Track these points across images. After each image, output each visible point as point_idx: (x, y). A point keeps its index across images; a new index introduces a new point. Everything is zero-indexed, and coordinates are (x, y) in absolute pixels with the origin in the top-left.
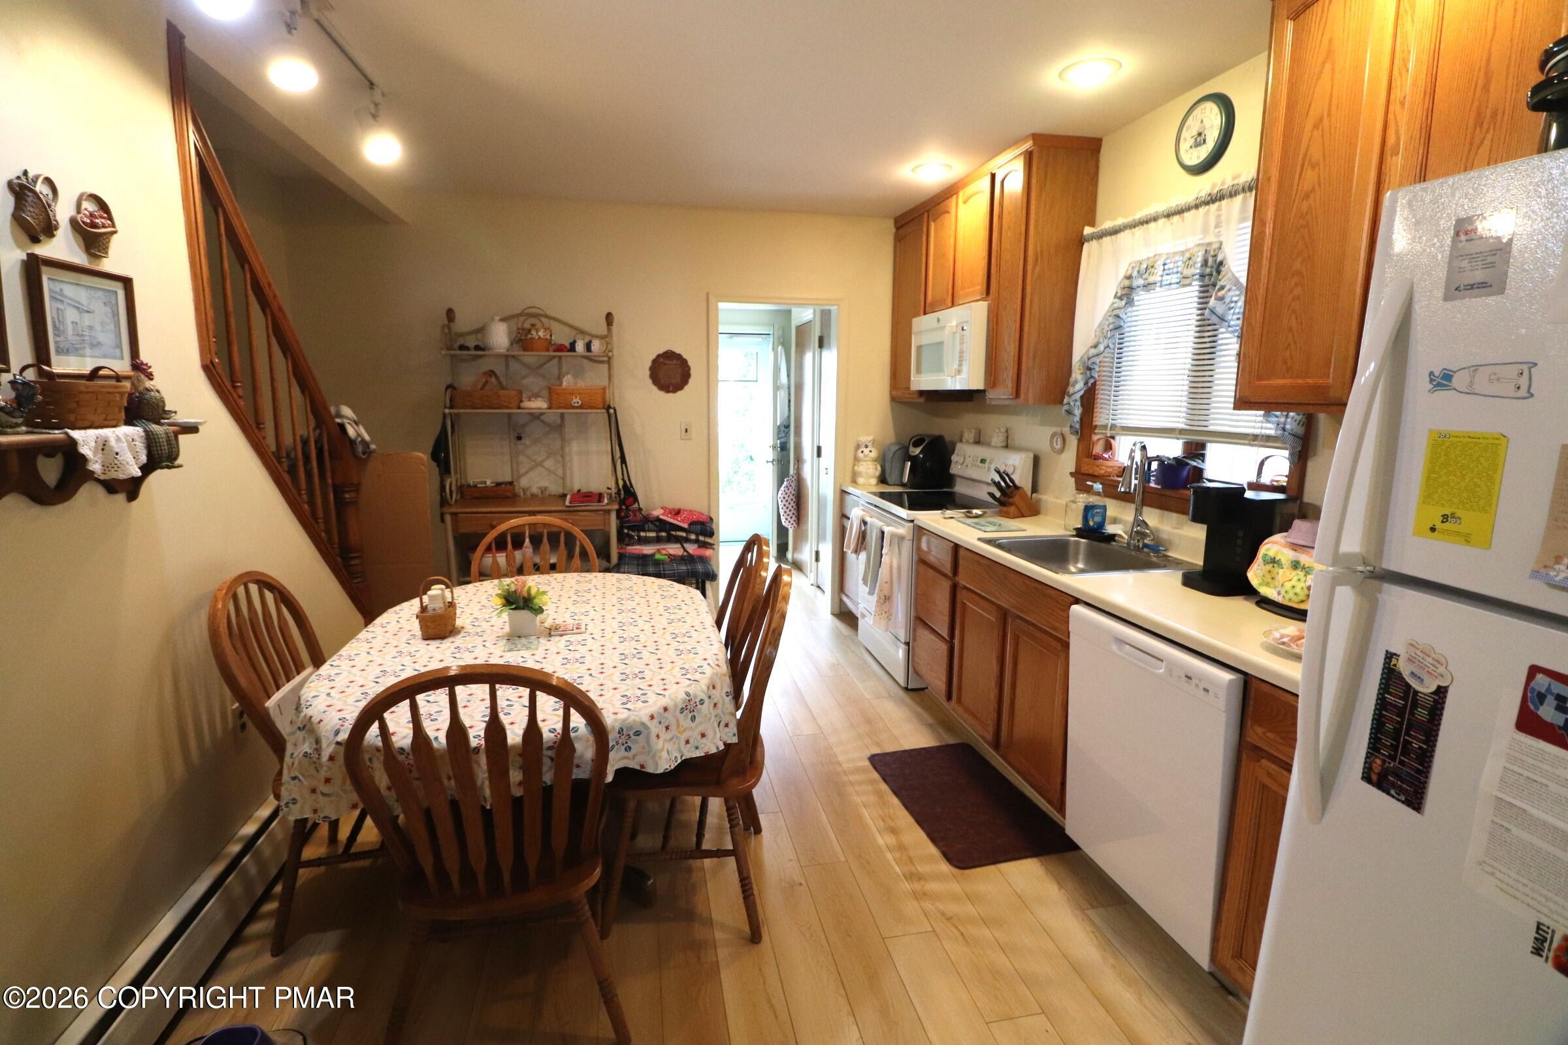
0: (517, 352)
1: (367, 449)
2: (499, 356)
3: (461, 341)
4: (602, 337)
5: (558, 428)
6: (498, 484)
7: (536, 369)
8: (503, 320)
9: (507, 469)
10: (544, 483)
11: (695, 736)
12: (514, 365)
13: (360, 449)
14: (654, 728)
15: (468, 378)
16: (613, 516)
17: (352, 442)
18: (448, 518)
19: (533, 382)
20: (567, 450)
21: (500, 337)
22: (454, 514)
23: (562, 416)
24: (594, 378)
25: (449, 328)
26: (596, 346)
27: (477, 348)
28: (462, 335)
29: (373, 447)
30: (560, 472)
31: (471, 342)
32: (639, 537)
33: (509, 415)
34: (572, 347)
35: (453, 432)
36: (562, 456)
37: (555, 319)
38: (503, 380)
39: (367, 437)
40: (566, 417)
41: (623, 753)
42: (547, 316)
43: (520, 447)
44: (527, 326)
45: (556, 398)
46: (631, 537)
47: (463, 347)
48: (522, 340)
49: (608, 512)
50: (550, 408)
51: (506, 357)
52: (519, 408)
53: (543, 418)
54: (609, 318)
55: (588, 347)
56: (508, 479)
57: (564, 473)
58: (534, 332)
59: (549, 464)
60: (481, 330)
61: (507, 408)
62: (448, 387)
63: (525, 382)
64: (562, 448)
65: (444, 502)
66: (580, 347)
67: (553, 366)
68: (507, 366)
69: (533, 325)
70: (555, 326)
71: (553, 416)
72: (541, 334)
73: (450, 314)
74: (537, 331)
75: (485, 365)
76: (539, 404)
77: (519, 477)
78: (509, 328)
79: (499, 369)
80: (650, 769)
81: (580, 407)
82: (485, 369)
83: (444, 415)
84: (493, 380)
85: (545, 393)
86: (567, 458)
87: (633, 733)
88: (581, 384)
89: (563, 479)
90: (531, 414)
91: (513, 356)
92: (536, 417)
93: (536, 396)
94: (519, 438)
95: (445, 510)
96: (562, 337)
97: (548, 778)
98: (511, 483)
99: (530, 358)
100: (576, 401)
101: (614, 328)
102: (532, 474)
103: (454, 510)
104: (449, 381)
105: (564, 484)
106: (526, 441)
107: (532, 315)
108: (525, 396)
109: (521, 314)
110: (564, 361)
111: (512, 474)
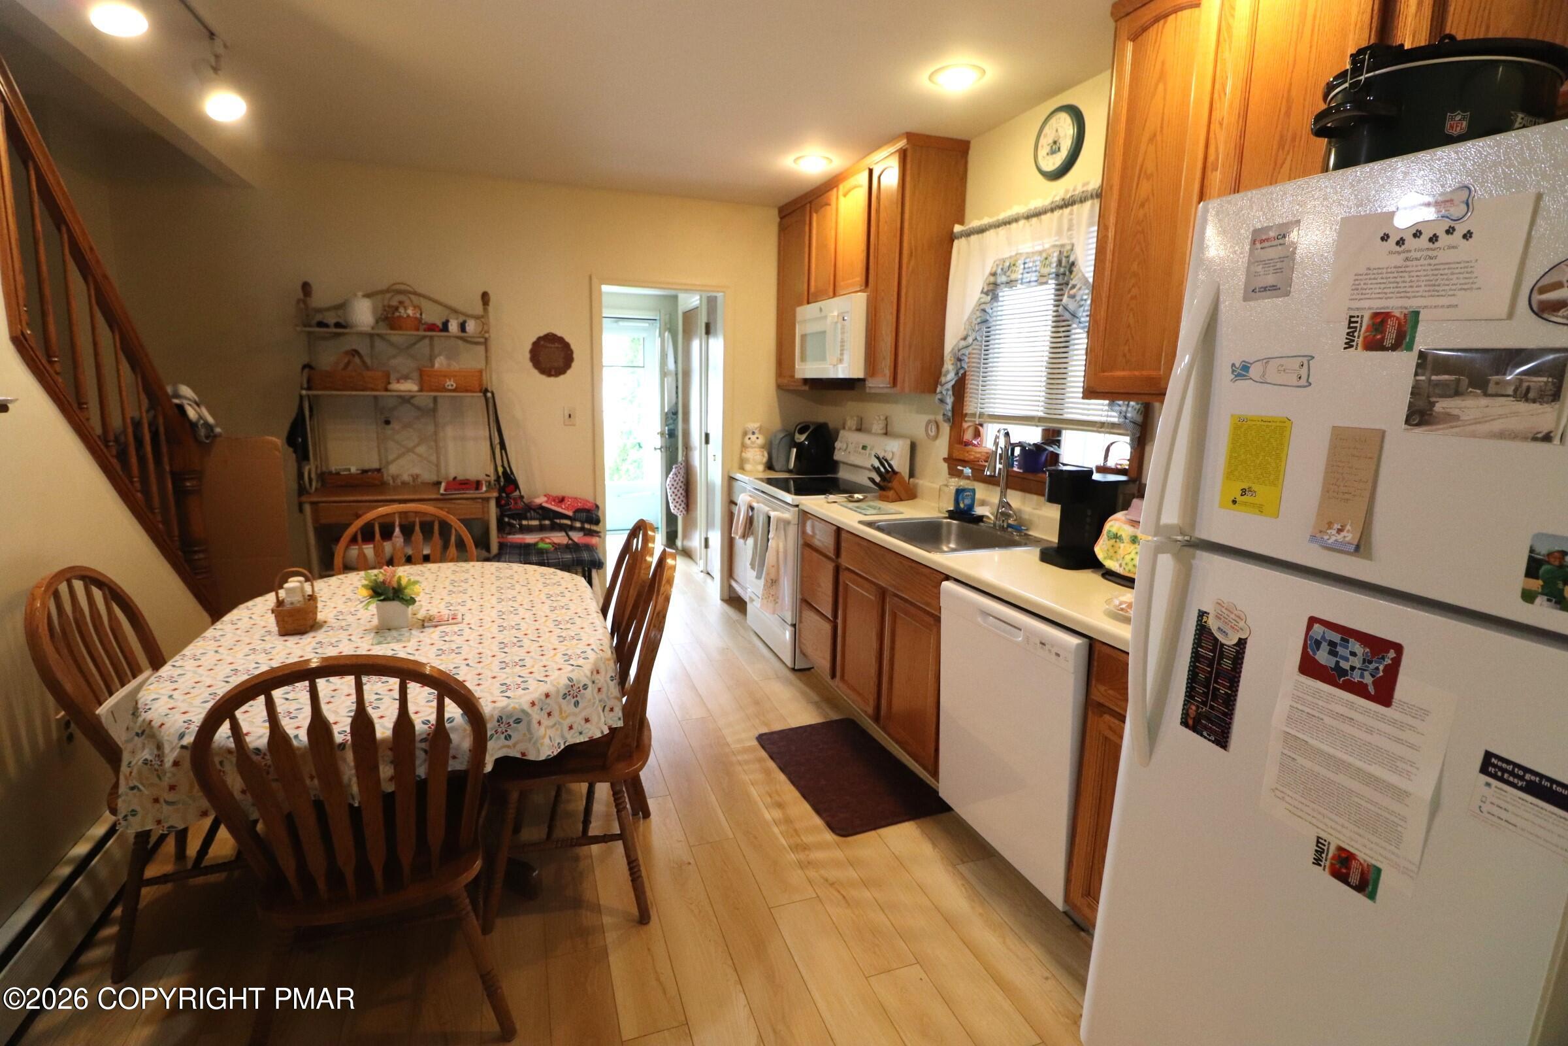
0: (383, 330)
1: (211, 433)
2: (362, 334)
3: (319, 317)
4: (477, 318)
5: (431, 412)
6: (365, 472)
7: (405, 349)
8: (367, 296)
9: (375, 457)
10: (417, 471)
11: (578, 721)
12: (379, 343)
13: (202, 431)
14: (535, 715)
15: (329, 357)
16: (493, 504)
17: (193, 425)
18: (307, 508)
19: (402, 363)
20: (441, 434)
21: (363, 314)
22: (312, 503)
23: (435, 399)
24: (469, 360)
25: (305, 302)
26: (471, 326)
27: (338, 325)
28: (319, 311)
29: (218, 430)
30: (433, 458)
31: (331, 319)
32: (521, 525)
33: (375, 397)
34: (445, 327)
35: (311, 416)
36: (436, 441)
37: (424, 297)
38: (368, 361)
39: (210, 420)
40: (439, 400)
41: (502, 741)
42: (415, 293)
43: (389, 432)
44: (394, 303)
45: (427, 380)
46: (512, 526)
47: (321, 324)
48: (389, 318)
49: (487, 500)
50: (421, 390)
51: (371, 336)
52: (386, 390)
53: (413, 401)
54: (485, 297)
55: (463, 327)
56: (376, 465)
57: (438, 458)
58: (402, 310)
59: (421, 449)
60: (342, 306)
61: (373, 390)
62: (305, 367)
63: (393, 362)
64: (436, 433)
65: (302, 490)
66: (453, 327)
67: (423, 347)
68: (372, 346)
69: (401, 303)
70: (425, 304)
71: (425, 399)
72: (410, 312)
73: (306, 288)
74: (406, 309)
75: (348, 344)
76: (410, 386)
77: (388, 463)
78: (374, 305)
79: (363, 347)
80: (532, 756)
81: (454, 390)
82: (348, 348)
83: (301, 397)
84: (357, 357)
85: (415, 375)
86: (441, 444)
87: (512, 721)
88: (455, 366)
89: (438, 465)
90: (400, 397)
91: (378, 335)
92: (406, 400)
93: (406, 378)
94: (387, 422)
95: (304, 499)
96: (433, 316)
97: (421, 771)
98: (379, 470)
99: (397, 337)
100: (450, 383)
101: (491, 308)
102: (402, 461)
103: (315, 499)
104: (305, 359)
105: (438, 471)
106: (395, 425)
107: (400, 292)
108: (393, 377)
109: (388, 291)
110: (436, 342)
111: (380, 460)
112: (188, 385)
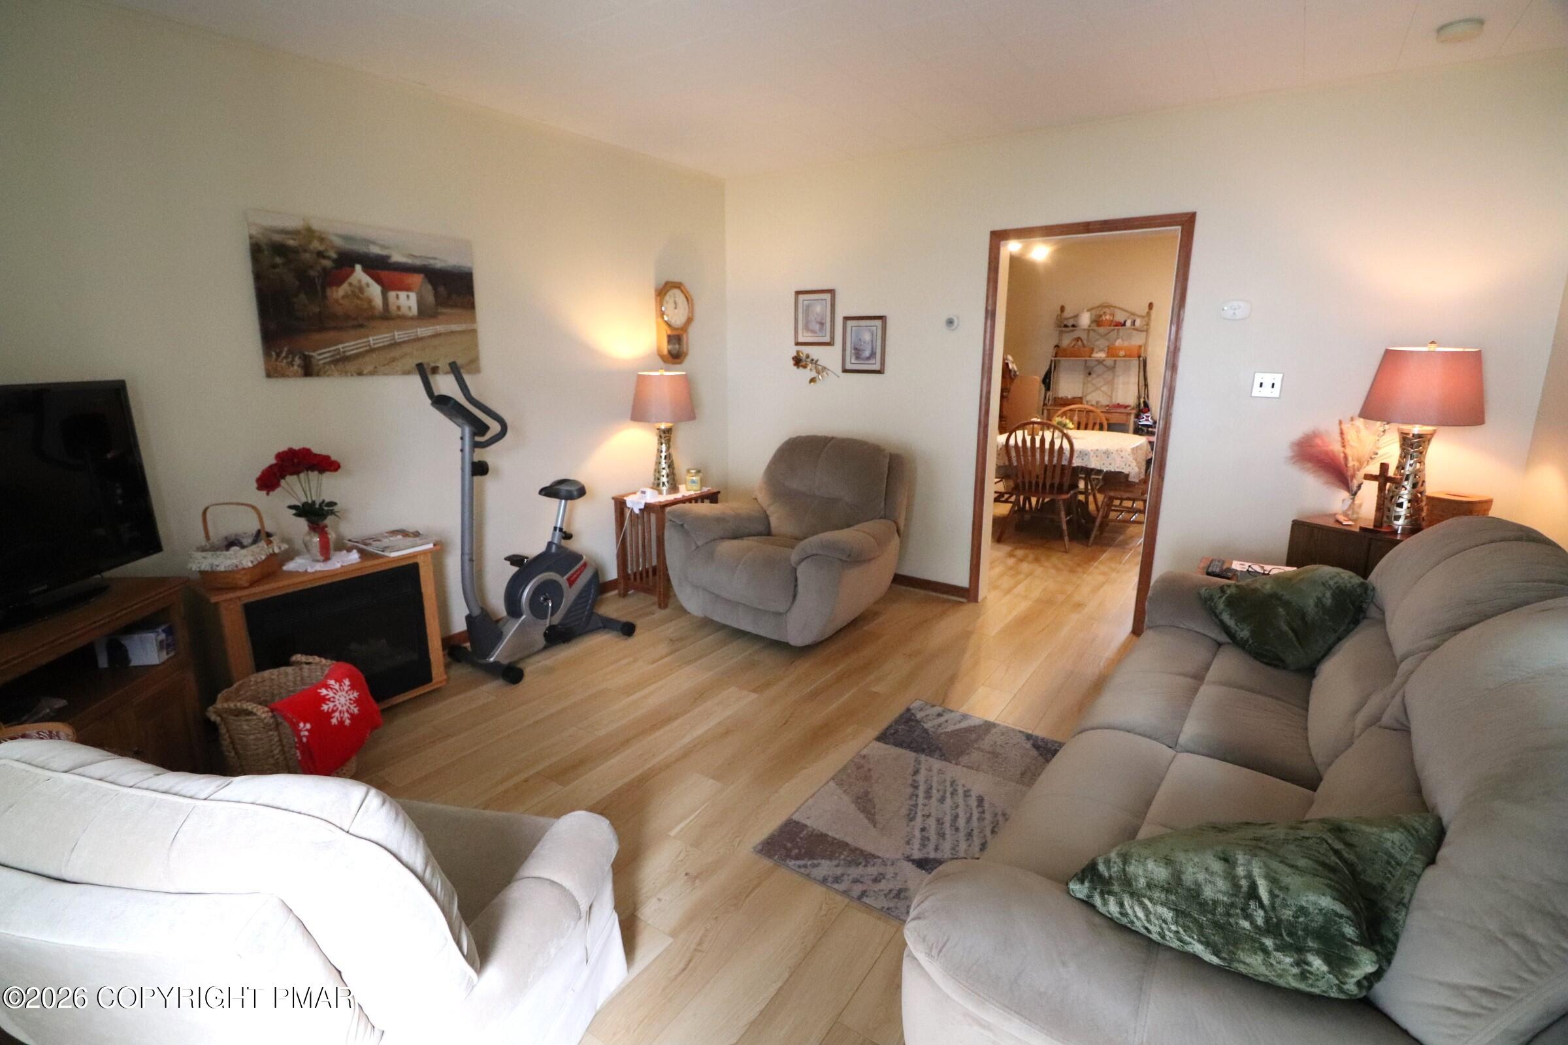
0: (1094, 326)
1: (1015, 376)
2: (1084, 330)
3: (1065, 322)
4: (1143, 317)
5: (1112, 369)
6: (1074, 398)
7: (1104, 336)
8: (1088, 310)
9: (1081, 391)
10: (1099, 399)
11: (1107, 463)
12: (1092, 334)
13: (1012, 373)
14: (1092, 454)
15: (1066, 341)
16: (1132, 417)
17: (1010, 371)
18: (1045, 412)
19: (1102, 343)
20: (1115, 380)
21: (1085, 320)
22: (1048, 410)
23: (1115, 361)
24: (1137, 340)
25: (1061, 316)
26: (1138, 323)
27: (1073, 326)
28: (1067, 319)
29: (1018, 373)
30: (1109, 394)
31: (1070, 323)
32: (1147, 431)
33: (1086, 361)
34: (1124, 324)
35: (1054, 370)
36: (1112, 385)
37: (1116, 307)
38: (1085, 342)
39: (1016, 369)
40: (1117, 362)
41: (1080, 460)
42: (1112, 306)
43: (1090, 379)
44: (1102, 312)
45: (1112, 352)
46: (1143, 430)
47: (1066, 326)
48: (1097, 322)
49: (1129, 414)
50: (1107, 357)
51: (1089, 331)
52: (1090, 357)
53: (1104, 363)
54: (1151, 306)
55: (1133, 323)
56: (1080, 395)
57: (1112, 394)
58: (1103, 317)
59: (1104, 388)
60: (1076, 316)
61: (1084, 357)
62: (1055, 347)
63: (1097, 343)
64: (1113, 379)
65: (1045, 405)
66: (1129, 323)
67: (1113, 334)
68: (1088, 336)
69: (1104, 313)
70: (1117, 312)
71: (1110, 362)
72: (1108, 317)
73: (1062, 309)
74: (1105, 316)
75: (1076, 334)
76: (1101, 355)
77: (1087, 395)
78: (1091, 314)
79: (1084, 336)
80: (1089, 466)
81: (1124, 356)
82: (1075, 336)
83: (1051, 361)
84: (1080, 342)
85: (1106, 349)
86: (1115, 386)
87: (1084, 454)
88: (1126, 344)
89: (1111, 397)
90: (1097, 360)
91: (1093, 330)
92: (1100, 362)
93: (1101, 350)
94: (1090, 374)
95: (1045, 407)
96: (1120, 317)
97: (1055, 462)
98: (1081, 398)
99: (1102, 330)
100: (1122, 353)
101: (1154, 312)
102: (1094, 394)
103: (1049, 408)
104: (1056, 342)
105: (1111, 400)
106: (1094, 376)
107: (1105, 307)
108: (1095, 350)
109: (1098, 307)
110: (1121, 331)
111: (1083, 393)
112: (1012, 356)
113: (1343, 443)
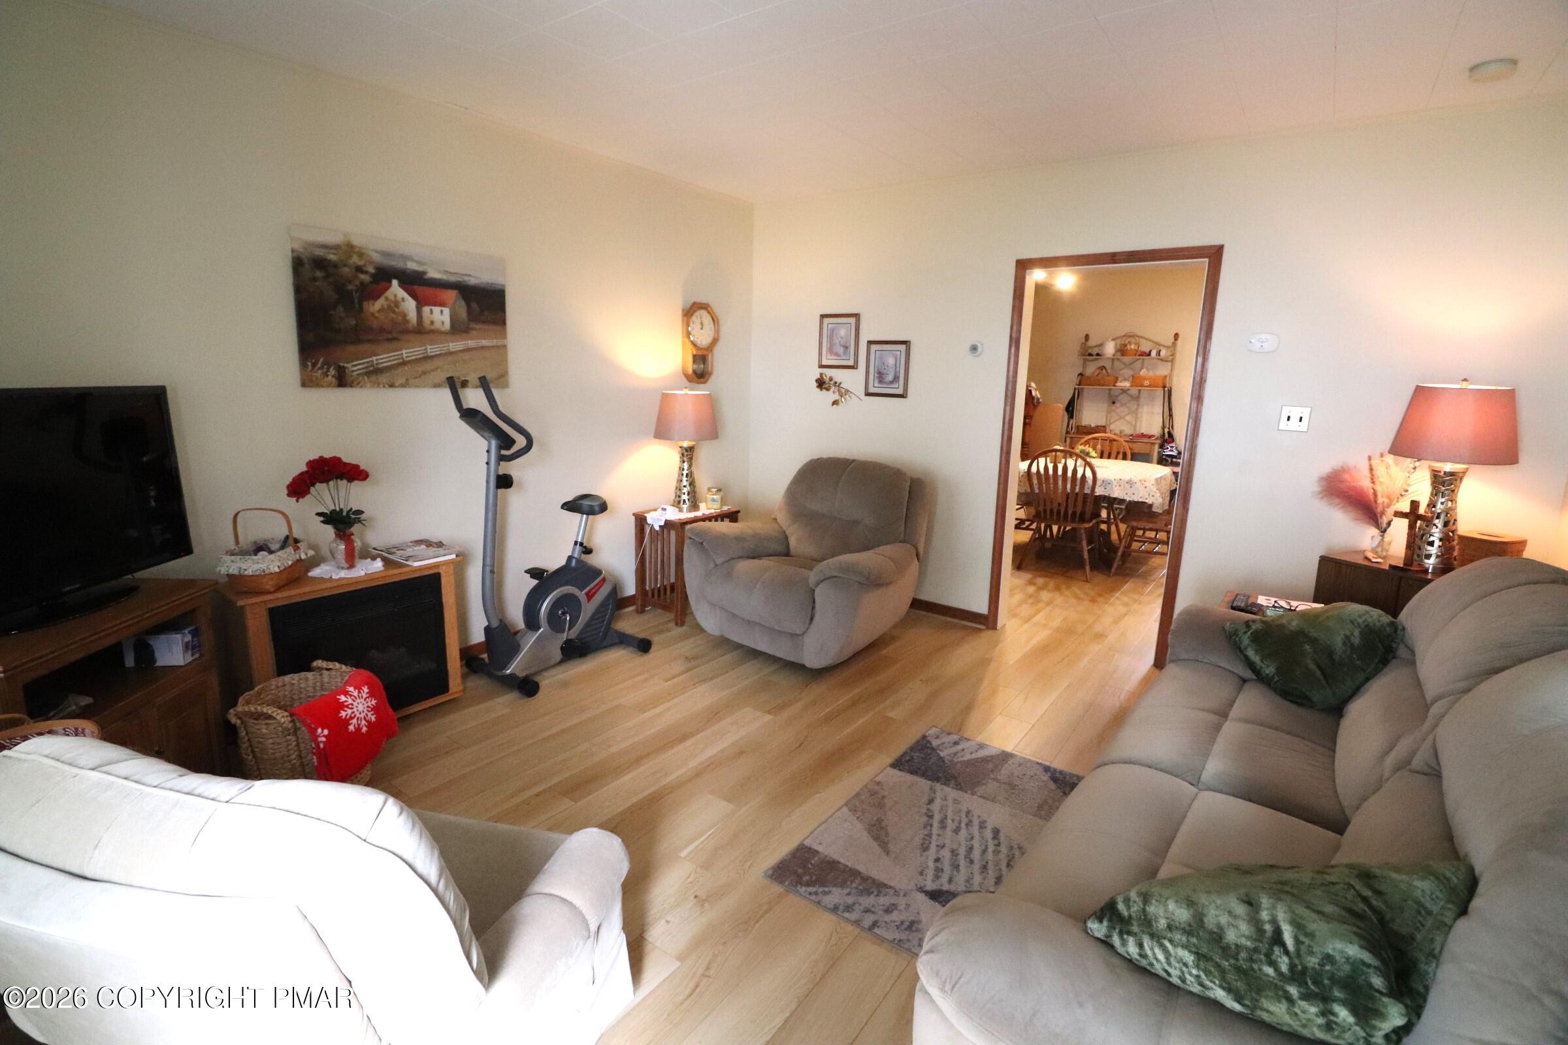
0: (1119, 355)
1: (1038, 402)
2: (1108, 358)
3: (1090, 351)
4: (1168, 347)
5: (1137, 398)
6: (1098, 427)
7: (1126, 366)
8: (1113, 340)
9: (1104, 420)
10: (1122, 428)
11: (1130, 493)
12: (1117, 363)
13: (1035, 401)
14: (1115, 483)
15: (1091, 369)
16: (1157, 447)
17: (1033, 398)
18: (1068, 440)
19: (1128, 372)
20: (1140, 410)
21: (1110, 349)
22: (1071, 438)
23: (1140, 390)
24: (1162, 370)
25: (1085, 344)
26: (1163, 353)
27: (1098, 355)
28: (1091, 347)
29: (1041, 400)
30: (1134, 423)
31: (1095, 351)
32: (1172, 461)
33: (1110, 390)
34: (1149, 354)
35: (1078, 398)
36: (1136, 414)
37: (1142, 337)
38: (1109, 371)
39: (1039, 396)
40: (1142, 392)
41: (1103, 489)
42: (1138, 336)
43: (1113, 408)
44: (1127, 342)
45: (1136, 381)
46: (1167, 461)
47: (1090, 355)
48: (1122, 351)
49: (1153, 444)
50: (1131, 386)
51: (1113, 359)
52: (1114, 386)
53: (1129, 392)
54: (1176, 336)
55: (1159, 353)
56: (1103, 424)
57: (1136, 423)
58: (1128, 346)
59: (1128, 418)
60: (1101, 345)
61: (1108, 385)
62: (1079, 375)
63: (1122, 372)
64: (1137, 409)
65: (1067, 432)
66: (1154, 354)
67: (1138, 364)
68: (1113, 365)
69: (1129, 342)
70: (1142, 341)
71: (1134, 391)
72: (1132, 347)
73: (1087, 337)
74: (1130, 345)
75: (1101, 363)
76: (1127, 384)
77: (1110, 424)
78: (1116, 344)
79: (1108, 365)
80: (1112, 496)
81: (1149, 386)
82: (1100, 365)
83: (1075, 389)
84: (1104, 371)
85: (1131, 379)
86: (1139, 416)
87: (1107, 483)
88: (1151, 373)
89: (1135, 426)
90: (1121, 390)
91: (1118, 359)
92: (1124, 391)
93: (1125, 380)
94: (1114, 403)
95: (1068, 435)
96: (1145, 347)
97: (1077, 490)
98: (1104, 427)
99: (1126, 359)
100: (1147, 383)
101: (1179, 342)
102: (1117, 423)
103: (1072, 436)
104: (1080, 371)
105: (1135, 430)
106: (1117, 405)
107: (1130, 336)
108: (1120, 379)
109: (1124, 336)
110: (1146, 361)
111: (1106, 421)
112: (1035, 383)
113: (1372, 479)
